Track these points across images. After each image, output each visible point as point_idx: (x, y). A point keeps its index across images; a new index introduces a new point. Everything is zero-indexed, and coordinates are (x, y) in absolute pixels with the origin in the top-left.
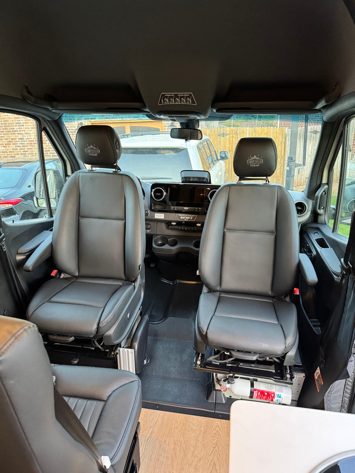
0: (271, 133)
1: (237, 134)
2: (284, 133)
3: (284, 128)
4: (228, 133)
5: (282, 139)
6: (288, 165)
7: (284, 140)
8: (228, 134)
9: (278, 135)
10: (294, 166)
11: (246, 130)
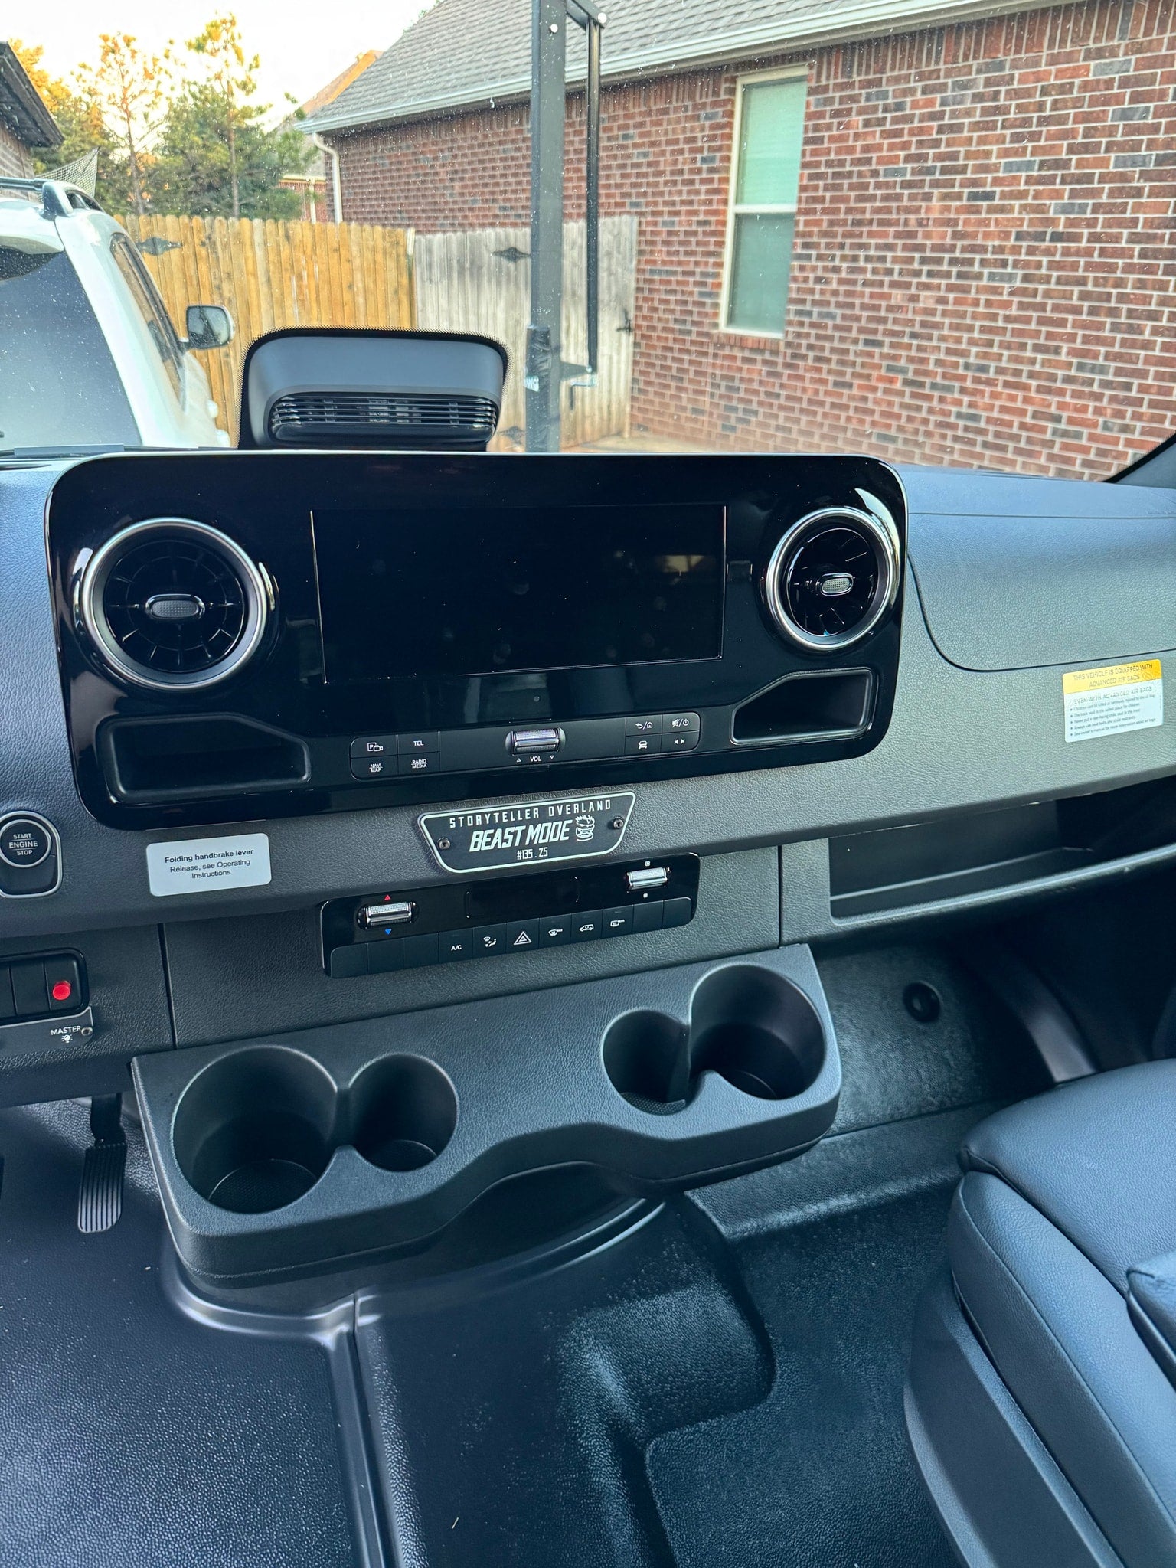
0: (355, 248)
1: (213, 244)
2: (401, 250)
3: (400, 230)
4: (171, 238)
5: (400, 274)
6: (532, 370)
7: (405, 281)
8: (174, 245)
9: (379, 257)
10: (554, 376)
11: (252, 229)
